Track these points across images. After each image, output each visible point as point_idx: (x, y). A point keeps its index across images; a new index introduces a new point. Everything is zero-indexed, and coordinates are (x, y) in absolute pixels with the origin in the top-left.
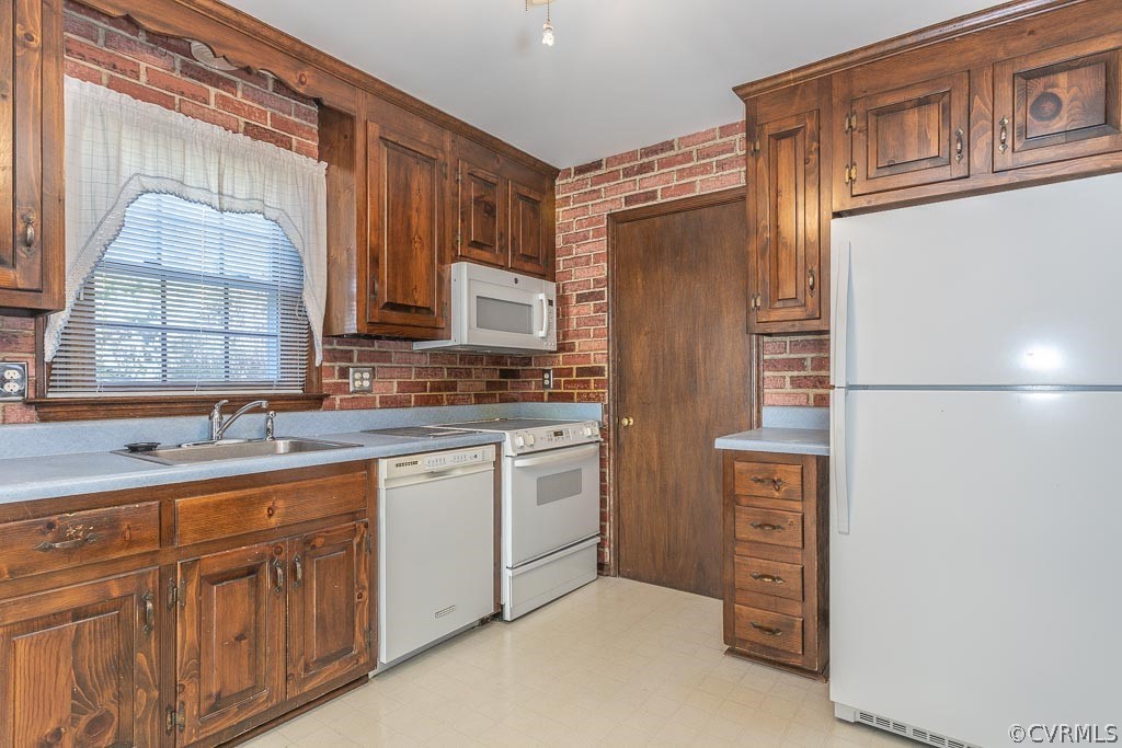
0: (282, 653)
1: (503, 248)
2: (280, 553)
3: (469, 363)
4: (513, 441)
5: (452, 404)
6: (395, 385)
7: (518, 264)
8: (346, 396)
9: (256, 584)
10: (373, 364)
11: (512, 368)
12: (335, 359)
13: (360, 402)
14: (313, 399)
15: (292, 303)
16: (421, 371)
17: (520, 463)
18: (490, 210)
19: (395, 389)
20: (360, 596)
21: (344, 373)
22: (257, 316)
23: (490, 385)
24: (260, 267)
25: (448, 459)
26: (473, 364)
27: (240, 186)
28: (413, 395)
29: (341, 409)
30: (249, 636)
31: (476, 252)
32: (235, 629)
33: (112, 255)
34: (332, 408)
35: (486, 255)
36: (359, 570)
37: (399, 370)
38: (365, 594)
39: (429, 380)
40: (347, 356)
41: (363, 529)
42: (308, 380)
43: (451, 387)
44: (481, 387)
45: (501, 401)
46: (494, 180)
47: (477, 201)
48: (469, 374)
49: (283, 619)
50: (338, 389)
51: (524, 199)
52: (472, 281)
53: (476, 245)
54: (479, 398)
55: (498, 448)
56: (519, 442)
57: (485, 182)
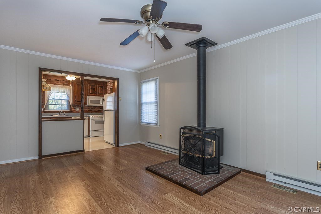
1: (96, 93)
4: (91, 116)
7: (99, 95)
10: (79, 108)
12: (74, 107)
13: (77, 112)
14: (71, 111)
15: (68, 101)
17: (91, 119)
18: (94, 89)
21: (75, 109)
22: (65, 103)
23: (98, 110)
24: (65, 98)
27: (62, 90)
28: (85, 111)
29: (75, 113)
31: (91, 94)
33: (49, 98)
34: (73, 112)
35: (93, 94)
39: (88, 110)
40: (76, 107)
42: (70, 109)
43: (92, 110)
45: (99, 112)
47: (91, 88)
48: (94, 109)
50: (74, 110)
51: (100, 86)
52: (89, 98)
53: (91, 93)
54: (96, 112)
55: (89, 117)
56: (92, 117)
57: (93, 86)
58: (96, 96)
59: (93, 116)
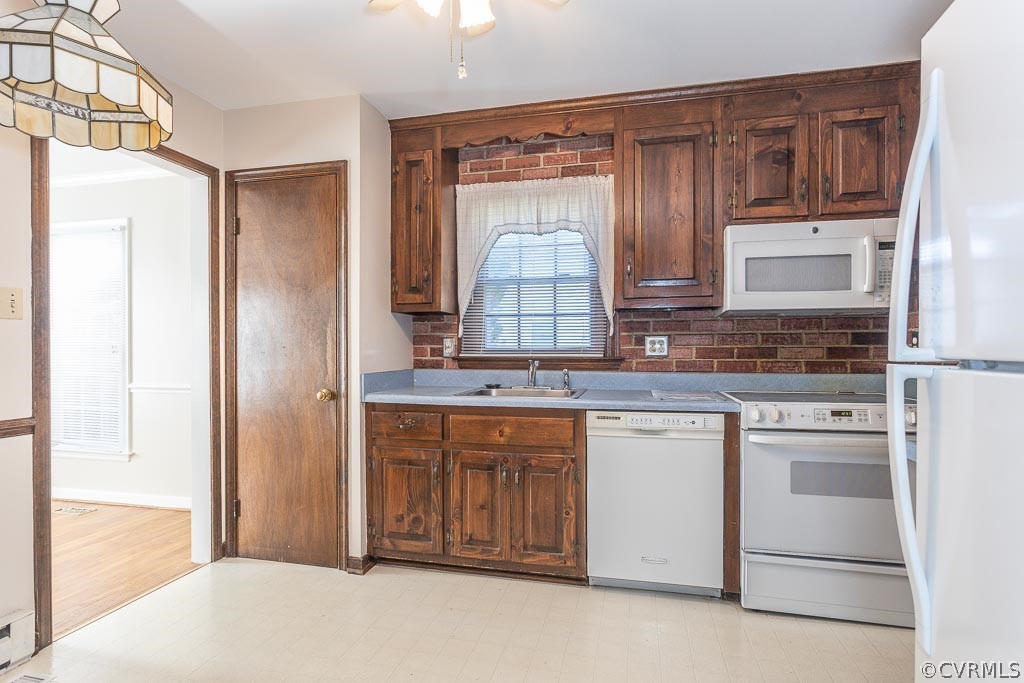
0: (508, 530)
2: (506, 462)
3: (796, 327)
4: (753, 412)
5: (769, 371)
6: (694, 351)
8: (642, 360)
9: (492, 478)
10: (669, 333)
11: (875, 331)
12: (631, 329)
13: (657, 365)
14: (612, 360)
16: (725, 337)
17: (758, 440)
18: (783, 158)
19: (694, 355)
20: (568, 513)
21: (641, 341)
23: (832, 352)
24: (578, 266)
25: (656, 421)
26: (803, 328)
28: (715, 361)
29: (637, 371)
30: (488, 507)
31: (757, 211)
32: (480, 501)
34: (629, 369)
35: (775, 210)
36: (566, 493)
37: (698, 337)
38: (572, 513)
39: (737, 347)
40: (644, 327)
41: (570, 462)
42: (605, 346)
43: (773, 353)
44: (818, 354)
45: (854, 371)
46: (790, 123)
47: (760, 156)
48: (796, 340)
49: (508, 509)
50: (634, 354)
51: (843, 125)
52: (741, 244)
53: (760, 202)
54: (813, 367)
55: (732, 421)
56: (755, 415)
57: (777, 132)
58: (805, 218)
59: (772, 409)
